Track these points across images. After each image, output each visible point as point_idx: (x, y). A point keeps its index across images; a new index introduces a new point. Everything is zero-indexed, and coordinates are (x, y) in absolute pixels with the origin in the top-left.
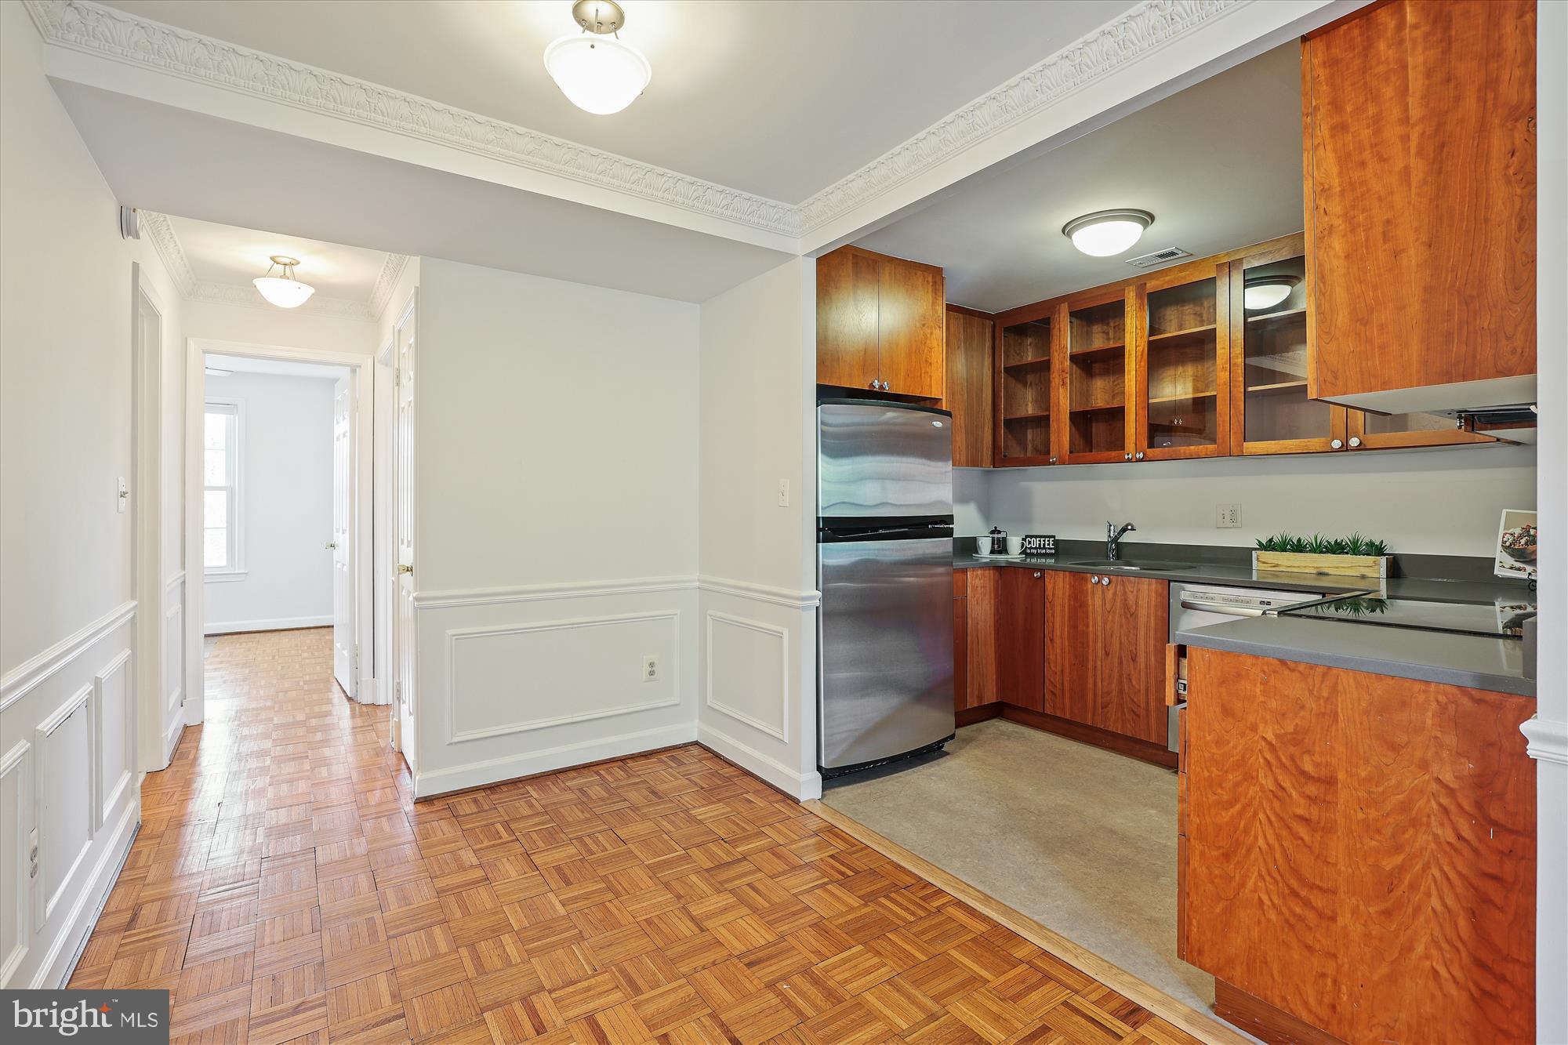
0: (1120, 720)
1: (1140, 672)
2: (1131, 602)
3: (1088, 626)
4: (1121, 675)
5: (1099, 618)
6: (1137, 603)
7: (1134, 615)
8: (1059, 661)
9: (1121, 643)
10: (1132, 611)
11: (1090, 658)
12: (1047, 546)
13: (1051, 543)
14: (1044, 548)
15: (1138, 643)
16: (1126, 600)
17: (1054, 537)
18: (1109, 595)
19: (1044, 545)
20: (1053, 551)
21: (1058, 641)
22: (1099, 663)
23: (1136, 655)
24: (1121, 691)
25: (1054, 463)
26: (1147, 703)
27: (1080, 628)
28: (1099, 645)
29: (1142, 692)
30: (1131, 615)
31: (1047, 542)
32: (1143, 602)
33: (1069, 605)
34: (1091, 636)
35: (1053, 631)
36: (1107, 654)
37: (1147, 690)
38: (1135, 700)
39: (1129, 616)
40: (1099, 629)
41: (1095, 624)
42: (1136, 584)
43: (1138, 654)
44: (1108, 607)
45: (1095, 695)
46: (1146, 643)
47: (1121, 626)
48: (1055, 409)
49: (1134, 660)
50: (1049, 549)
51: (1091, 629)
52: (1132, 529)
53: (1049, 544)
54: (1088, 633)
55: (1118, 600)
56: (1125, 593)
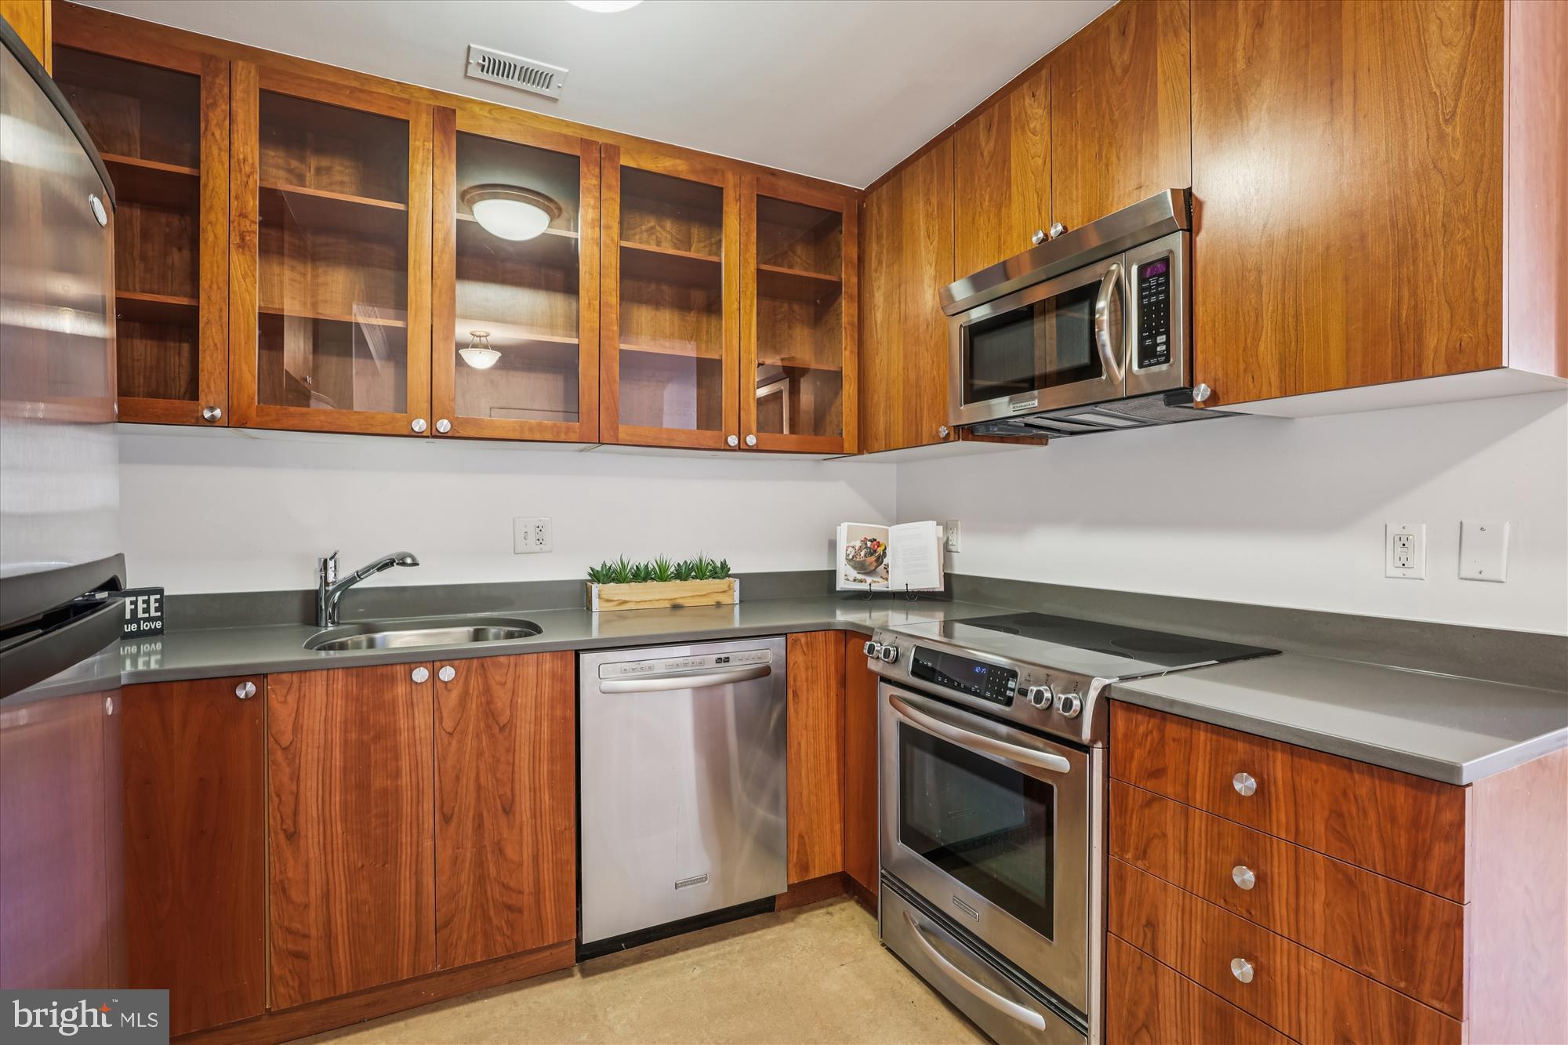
0: (479, 937)
1: (521, 830)
2: (500, 705)
3: (397, 774)
4: (480, 849)
5: (426, 753)
6: (513, 705)
7: (508, 728)
8: (316, 876)
9: (479, 788)
10: (503, 720)
11: (405, 839)
12: (140, 615)
13: (153, 605)
14: (134, 618)
15: (517, 777)
16: (489, 703)
17: (160, 591)
18: (452, 699)
19: (134, 612)
20: (158, 624)
21: (312, 835)
22: (428, 844)
23: (513, 801)
24: (481, 880)
25: (212, 422)
26: (537, 881)
27: (378, 783)
28: (428, 806)
29: (525, 864)
30: (502, 729)
31: (141, 606)
32: (526, 699)
33: (346, 743)
34: (407, 796)
35: (295, 813)
36: (447, 819)
37: (536, 858)
38: (512, 884)
39: (496, 730)
40: (427, 773)
41: (416, 767)
42: (512, 669)
43: (517, 799)
44: (448, 725)
45: (418, 909)
46: (534, 771)
47: (480, 754)
48: (216, 296)
49: (508, 810)
50: (146, 620)
51: (405, 780)
52: (415, 564)
53: (146, 610)
54: (397, 790)
55: (473, 706)
56: (487, 690)
